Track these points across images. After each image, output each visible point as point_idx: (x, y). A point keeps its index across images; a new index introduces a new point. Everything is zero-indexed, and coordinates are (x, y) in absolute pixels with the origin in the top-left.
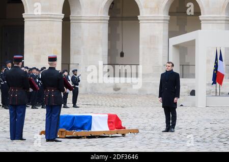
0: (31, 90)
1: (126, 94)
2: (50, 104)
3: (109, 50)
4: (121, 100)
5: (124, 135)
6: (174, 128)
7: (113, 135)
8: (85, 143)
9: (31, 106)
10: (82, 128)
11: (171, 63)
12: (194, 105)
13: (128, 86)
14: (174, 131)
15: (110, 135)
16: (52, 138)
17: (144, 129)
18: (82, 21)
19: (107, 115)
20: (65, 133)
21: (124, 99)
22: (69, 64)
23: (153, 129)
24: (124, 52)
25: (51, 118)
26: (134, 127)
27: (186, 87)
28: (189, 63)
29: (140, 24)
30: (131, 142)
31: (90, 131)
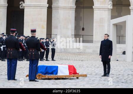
0: (21, 50)
1: (85, 53)
2: (32, 59)
3: (75, 26)
4: (81, 56)
5: (77, 78)
6: (109, 74)
7: (71, 78)
8: (53, 83)
9: (26, 60)
10: (52, 73)
11: (107, 35)
12: (124, 61)
13: (86, 48)
14: (109, 76)
15: (69, 78)
16: (33, 79)
17: (91, 74)
18: (59, 9)
19: (68, 66)
20: (41, 76)
21: (83, 56)
22: (51, 35)
23: (96, 75)
24: (84, 27)
25: (32, 67)
26: (85, 73)
27: (121, 49)
28: (123, 35)
29: (94, 11)
30: (81, 82)
31: (57, 75)
